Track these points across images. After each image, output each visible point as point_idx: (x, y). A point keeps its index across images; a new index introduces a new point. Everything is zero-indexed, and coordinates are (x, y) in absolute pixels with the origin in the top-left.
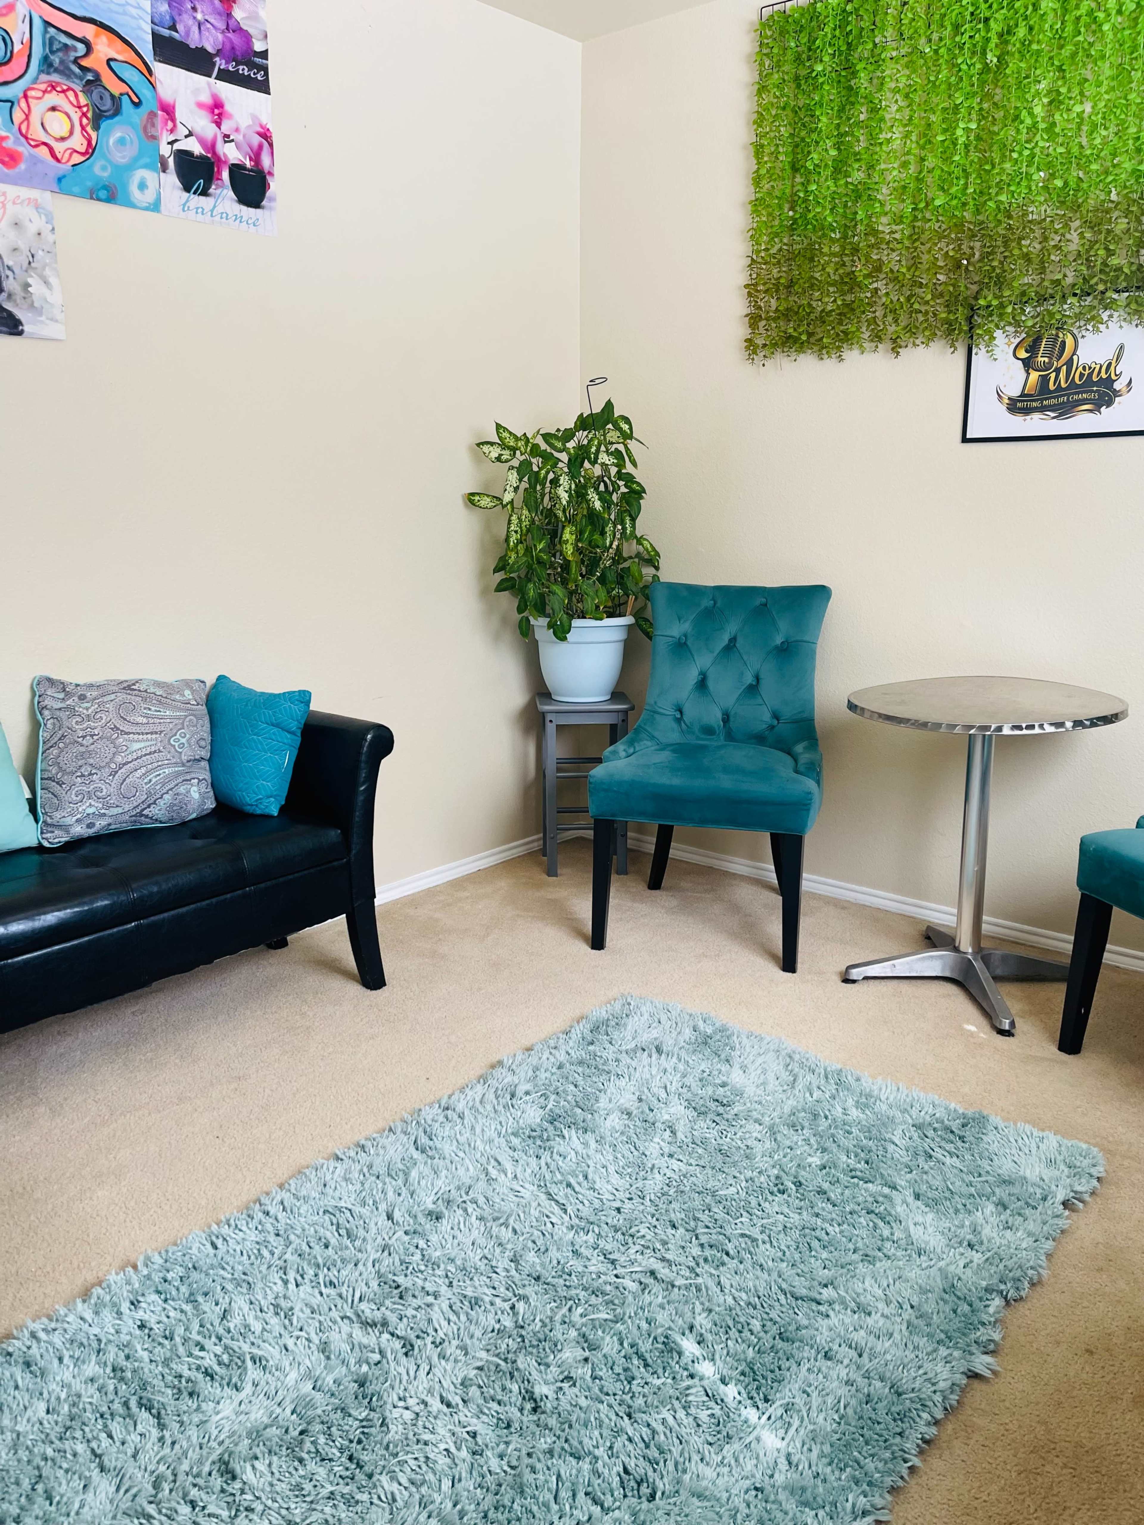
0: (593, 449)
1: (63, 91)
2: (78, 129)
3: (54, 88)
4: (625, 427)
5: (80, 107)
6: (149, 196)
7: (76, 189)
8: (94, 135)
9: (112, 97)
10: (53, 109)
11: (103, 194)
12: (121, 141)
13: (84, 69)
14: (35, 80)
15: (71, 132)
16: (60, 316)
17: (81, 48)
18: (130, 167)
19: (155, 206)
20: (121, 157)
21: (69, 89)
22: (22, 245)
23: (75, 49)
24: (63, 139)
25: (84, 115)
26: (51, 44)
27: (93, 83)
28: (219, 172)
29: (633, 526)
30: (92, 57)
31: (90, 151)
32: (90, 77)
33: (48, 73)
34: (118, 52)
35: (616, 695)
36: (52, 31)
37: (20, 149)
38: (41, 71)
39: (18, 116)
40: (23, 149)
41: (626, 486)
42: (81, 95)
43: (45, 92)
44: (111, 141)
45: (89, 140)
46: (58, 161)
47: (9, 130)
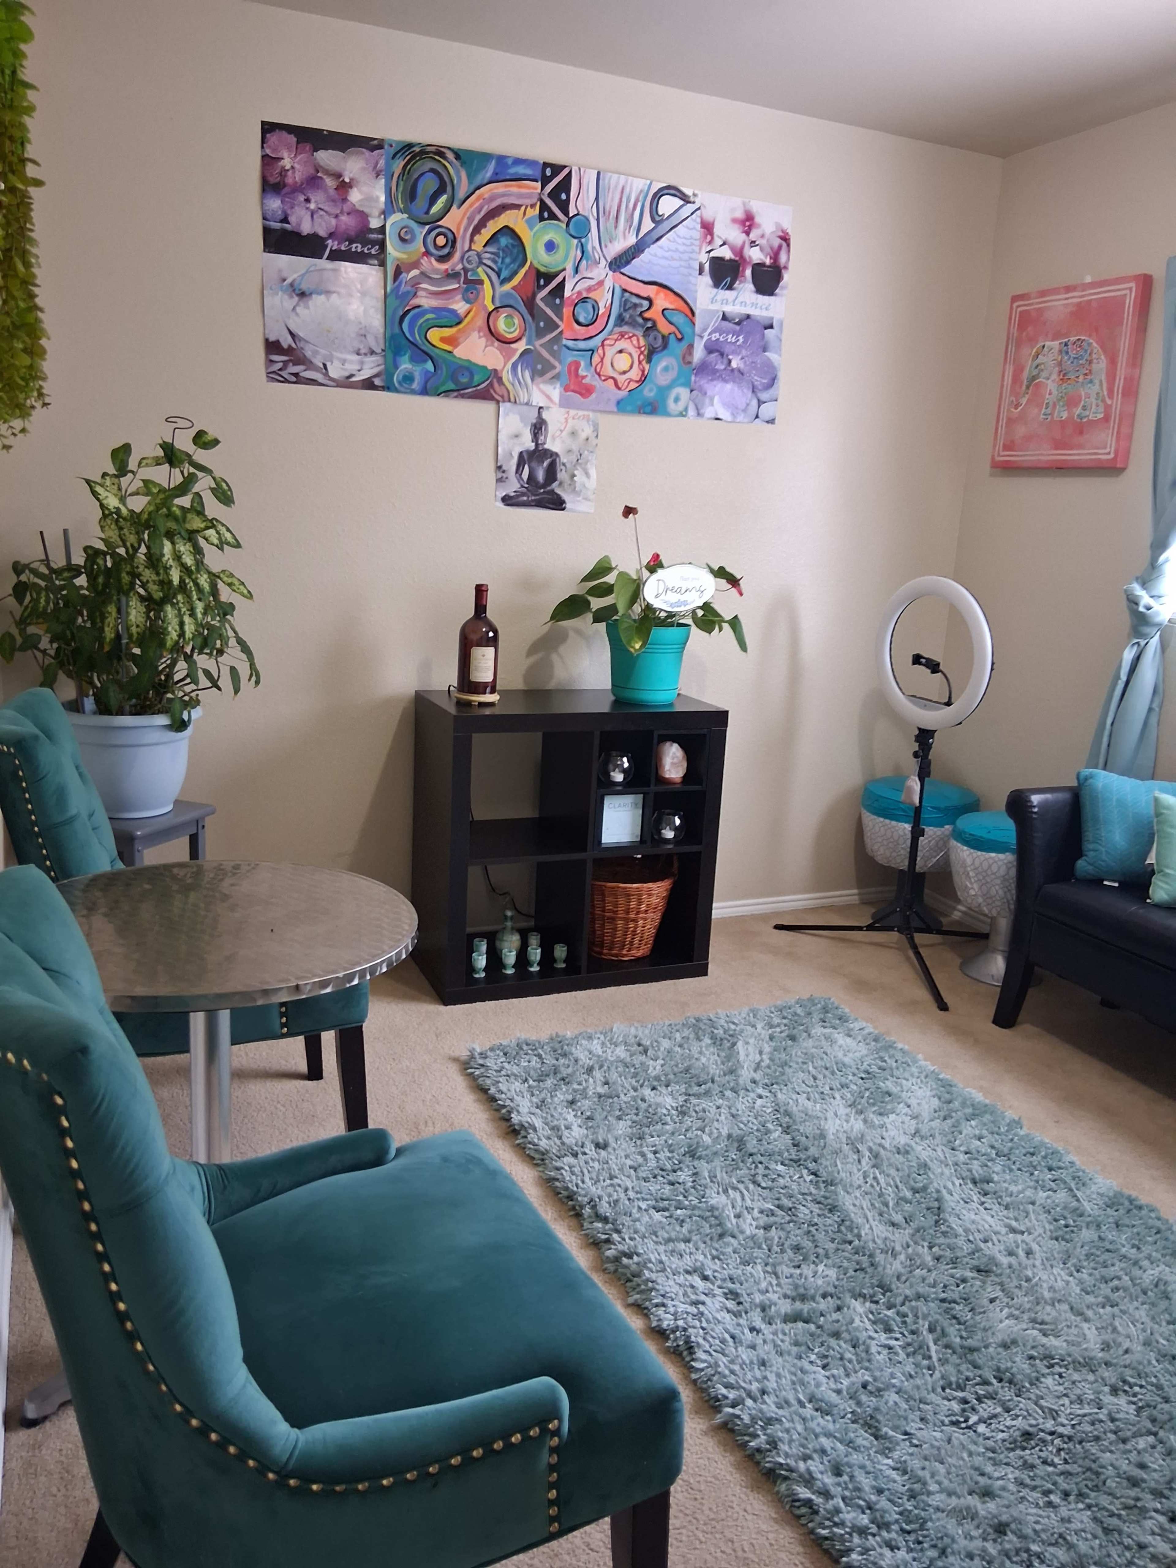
1: (630, 338)
2: (636, 363)
3: (623, 336)
5: (640, 348)
6: (680, 406)
7: (629, 408)
8: (647, 367)
9: (663, 337)
10: (621, 351)
11: (648, 409)
12: (666, 369)
13: (646, 320)
14: (611, 333)
15: (631, 367)
16: (591, 497)
17: (646, 304)
18: (670, 387)
19: (682, 415)
20: (664, 380)
21: (634, 335)
23: (641, 305)
24: (624, 373)
25: (642, 353)
26: (625, 305)
27: (650, 328)
30: (652, 310)
31: (643, 379)
32: (649, 324)
33: (621, 326)
34: (671, 303)
36: (627, 295)
37: (594, 383)
38: (615, 325)
39: (596, 359)
40: (596, 382)
42: (641, 338)
43: (616, 340)
44: (659, 369)
45: (643, 371)
46: (619, 388)
47: (588, 370)
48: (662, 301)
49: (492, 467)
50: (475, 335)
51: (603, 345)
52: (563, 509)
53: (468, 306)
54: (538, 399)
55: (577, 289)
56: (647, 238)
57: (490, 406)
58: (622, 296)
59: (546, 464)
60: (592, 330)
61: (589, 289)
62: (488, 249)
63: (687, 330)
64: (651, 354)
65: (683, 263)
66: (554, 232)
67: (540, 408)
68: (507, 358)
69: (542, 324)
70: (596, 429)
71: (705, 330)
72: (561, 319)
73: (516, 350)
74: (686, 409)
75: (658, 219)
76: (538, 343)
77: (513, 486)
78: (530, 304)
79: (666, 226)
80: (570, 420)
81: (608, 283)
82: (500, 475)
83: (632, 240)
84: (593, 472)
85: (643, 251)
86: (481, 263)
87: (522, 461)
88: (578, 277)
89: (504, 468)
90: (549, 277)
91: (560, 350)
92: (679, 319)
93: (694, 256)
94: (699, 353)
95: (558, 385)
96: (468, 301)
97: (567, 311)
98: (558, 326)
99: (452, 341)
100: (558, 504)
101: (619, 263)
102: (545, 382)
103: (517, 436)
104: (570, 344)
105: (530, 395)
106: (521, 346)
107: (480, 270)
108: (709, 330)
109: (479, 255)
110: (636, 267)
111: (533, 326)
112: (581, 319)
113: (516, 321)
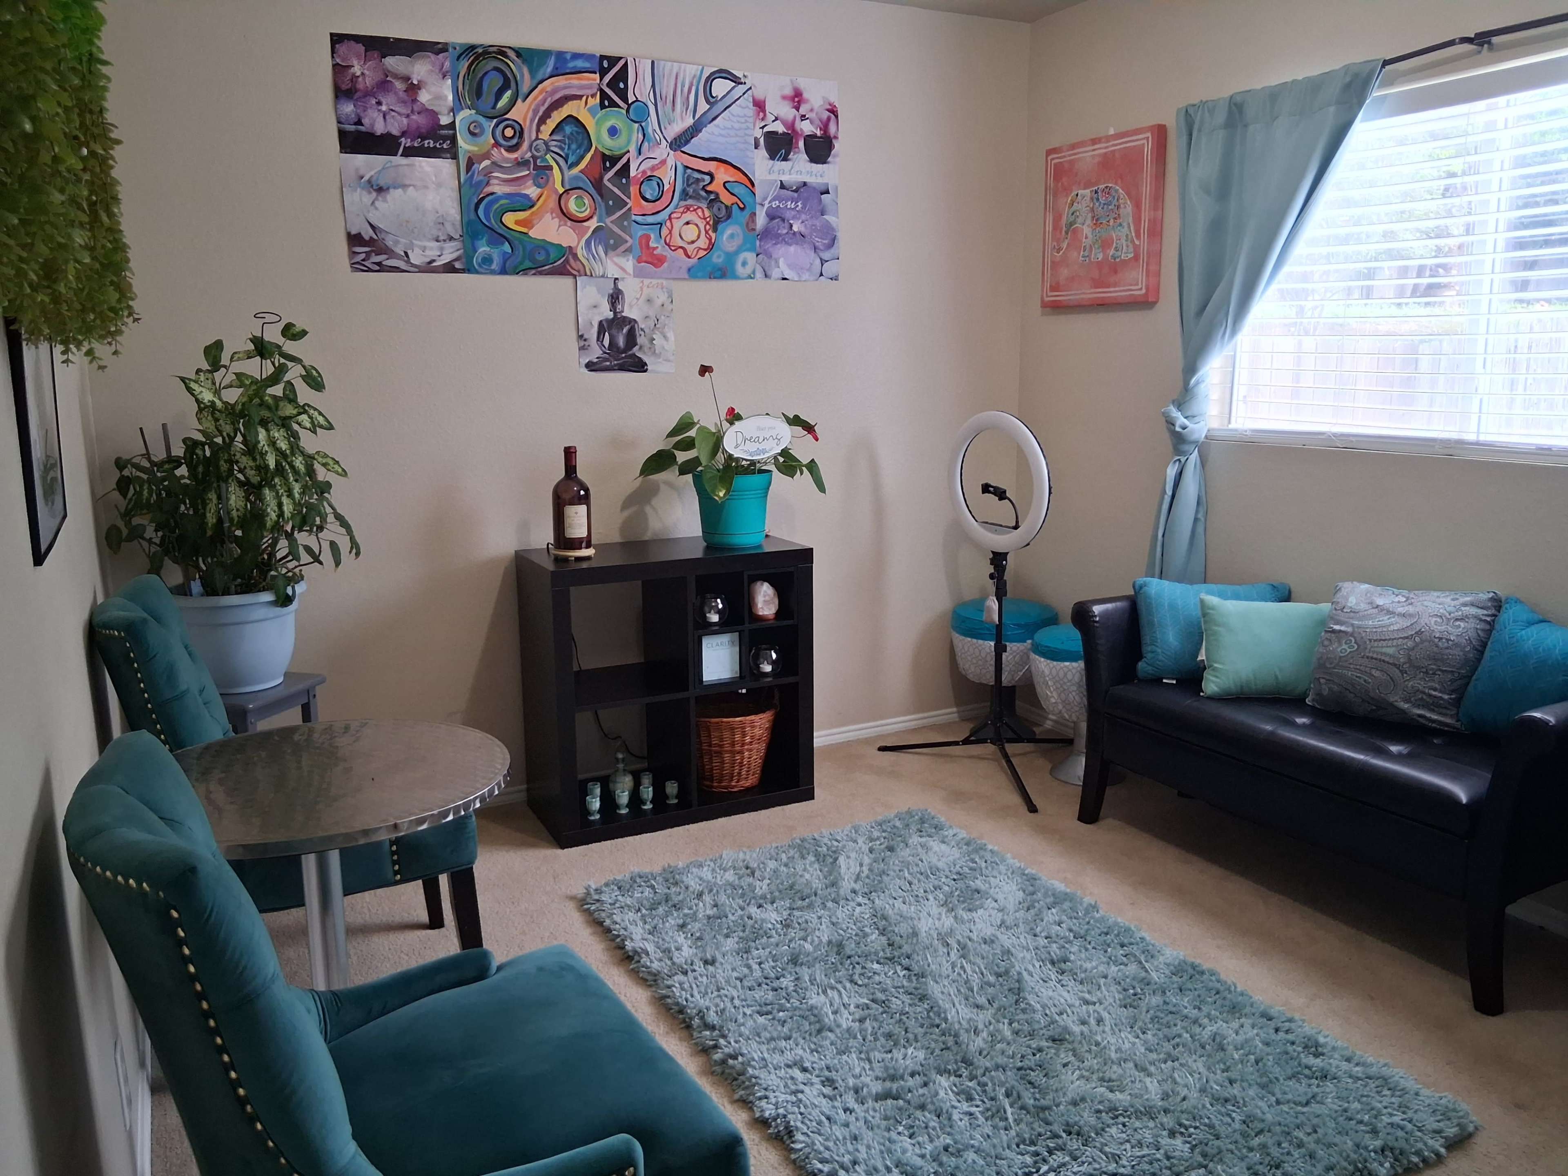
1: (695, 210)
2: (703, 232)
3: (688, 209)
5: (705, 219)
6: (748, 270)
7: (699, 274)
8: (713, 235)
9: (727, 207)
10: (688, 223)
11: (718, 274)
12: (732, 236)
13: (709, 193)
14: (677, 207)
15: (699, 237)
16: (674, 358)
17: (707, 178)
18: (737, 252)
19: (752, 276)
20: (731, 247)
21: (699, 207)
23: (703, 180)
24: (693, 242)
25: (708, 223)
26: (688, 180)
27: (714, 200)
30: (714, 183)
31: (711, 247)
32: (712, 197)
33: (685, 200)
34: (731, 176)
36: (689, 171)
37: (664, 254)
38: (681, 200)
39: (665, 231)
40: (667, 253)
42: (706, 210)
43: (682, 213)
44: (725, 238)
45: (710, 240)
46: (689, 257)
47: (659, 242)
48: (722, 175)
49: (574, 336)
50: (548, 216)
51: (670, 218)
52: (645, 371)
53: (539, 190)
54: (613, 271)
55: (642, 168)
56: (704, 119)
57: (567, 281)
58: (685, 172)
59: (625, 330)
60: (659, 205)
61: (653, 168)
62: (555, 137)
63: (748, 199)
64: (716, 224)
65: (738, 139)
66: (615, 118)
67: (616, 279)
68: (580, 236)
69: (611, 203)
70: (670, 296)
71: (765, 199)
72: (629, 198)
73: (589, 228)
74: (754, 272)
75: (712, 100)
76: (608, 221)
77: (595, 353)
78: (598, 185)
79: (720, 106)
80: (645, 289)
81: (671, 162)
82: (582, 343)
83: (689, 121)
84: (671, 335)
85: (700, 131)
86: (548, 150)
87: (602, 328)
88: (641, 158)
89: (586, 336)
90: (614, 160)
91: (629, 224)
92: (739, 190)
93: (747, 132)
94: (761, 220)
95: (631, 258)
96: (539, 186)
97: (634, 190)
98: (627, 204)
99: (527, 223)
100: (640, 366)
101: (679, 143)
102: (618, 255)
103: (595, 307)
104: (639, 219)
105: (605, 269)
106: (593, 224)
107: (548, 157)
108: (769, 199)
109: (546, 143)
110: (696, 145)
111: (603, 204)
112: (648, 196)
113: (586, 202)
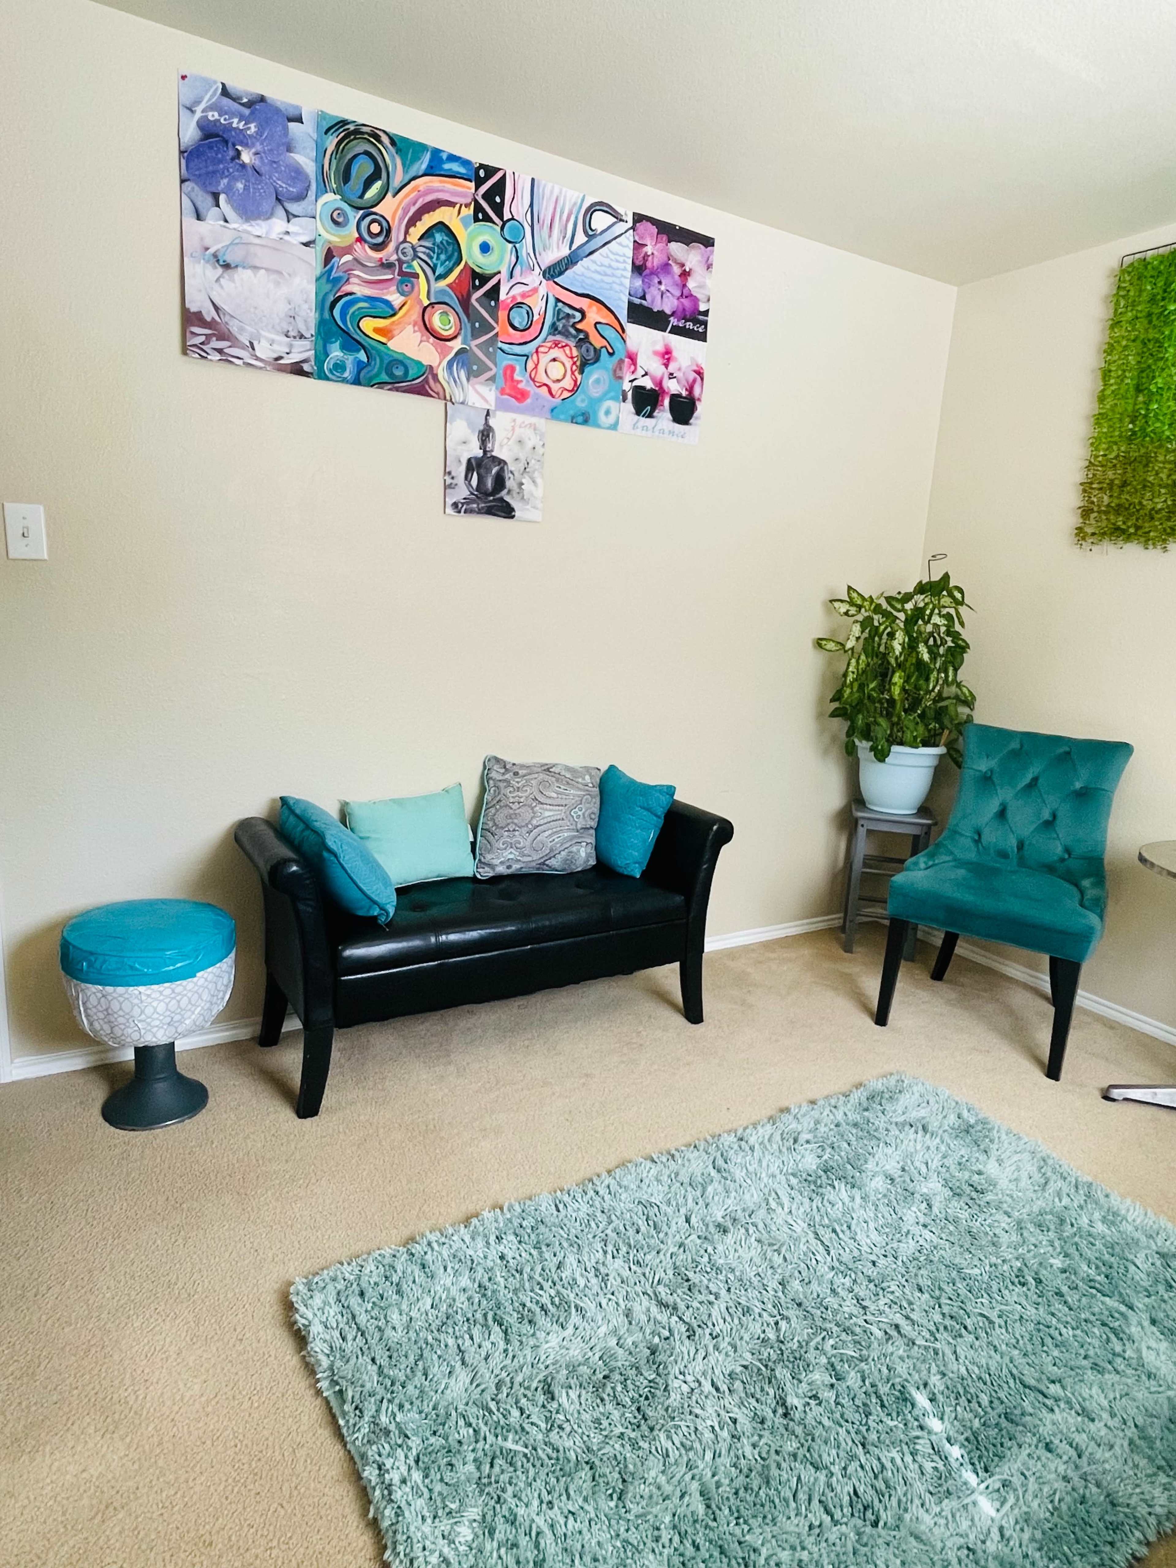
0: (928, 612)
1: (563, 347)
2: (569, 372)
3: (556, 345)
4: (958, 595)
5: (572, 358)
6: (611, 419)
7: (562, 417)
8: (579, 377)
9: (595, 350)
10: (554, 360)
11: (580, 419)
12: (597, 381)
13: (579, 331)
14: (545, 341)
15: (564, 376)
16: (540, 505)
17: (578, 316)
18: (600, 400)
19: (614, 427)
20: (596, 393)
21: (567, 345)
22: (522, 457)
23: (574, 317)
24: (558, 381)
25: (574, 363)
26: (559, 314)
27: (583, 340)
28: (663, 401)
29: (955, 675)
30: (585, 321)
31: (576, 387)
32: (581, 336)
33: (554, 335)
34: (603, 318)
35: (923, 810)
36: (560, 305)
37: (528, 389)
38: (549, 334)
39: (530, 365)
40: (531, 388)
41: (953, 641)
42: (574, 349)
43: (550, 348)
44: (591, 381)
45: (575, 381)
46: (553, 396)
47: (524, 376)
48: (594, 314)
50: (410, 328)
51: (537, 352)
53: (402, 298)
54: (474, 399)
55: (512, 293)
56: (581, 252)
58: (556, 306)
60: (527, 336)
61: (524, 295)
62: (423, 243)
63: (618, 345)
64: (583, 365)
65: (615, 280)
66: (488, 233)
68: (443, 355)
69: (477, 325)
72: (497, 322)
73: (452, 348)
74: (617, 423)
75: (591, 233)
76: (474, 343)
79: (599, 241)
80: (518, 427)
81: (542, 291)
82: (449, 481)
83: (565, 252)
84: (540, 481)
85: (575, 264)
86: (416, 256)
88: (513, 282)
89: (453, 474)
90: (484, 279)
91: (495, 351)
92: (610, 334)
93: (625, 273)
95: (494, 388)
96: (402, 293)
97: (502, 315)
98: (493, 329)
99: (386, 333)
101: (553, 272)
102: (481, 383)
103: (465, 441)
104: (506, 347)
105: (465, 396)
106: (457, 345)
107: (415, 263)
109: (414, 248)
110: (570, 278)
111: (469, 325)
112: (516, 324)
113: (452, 319)
